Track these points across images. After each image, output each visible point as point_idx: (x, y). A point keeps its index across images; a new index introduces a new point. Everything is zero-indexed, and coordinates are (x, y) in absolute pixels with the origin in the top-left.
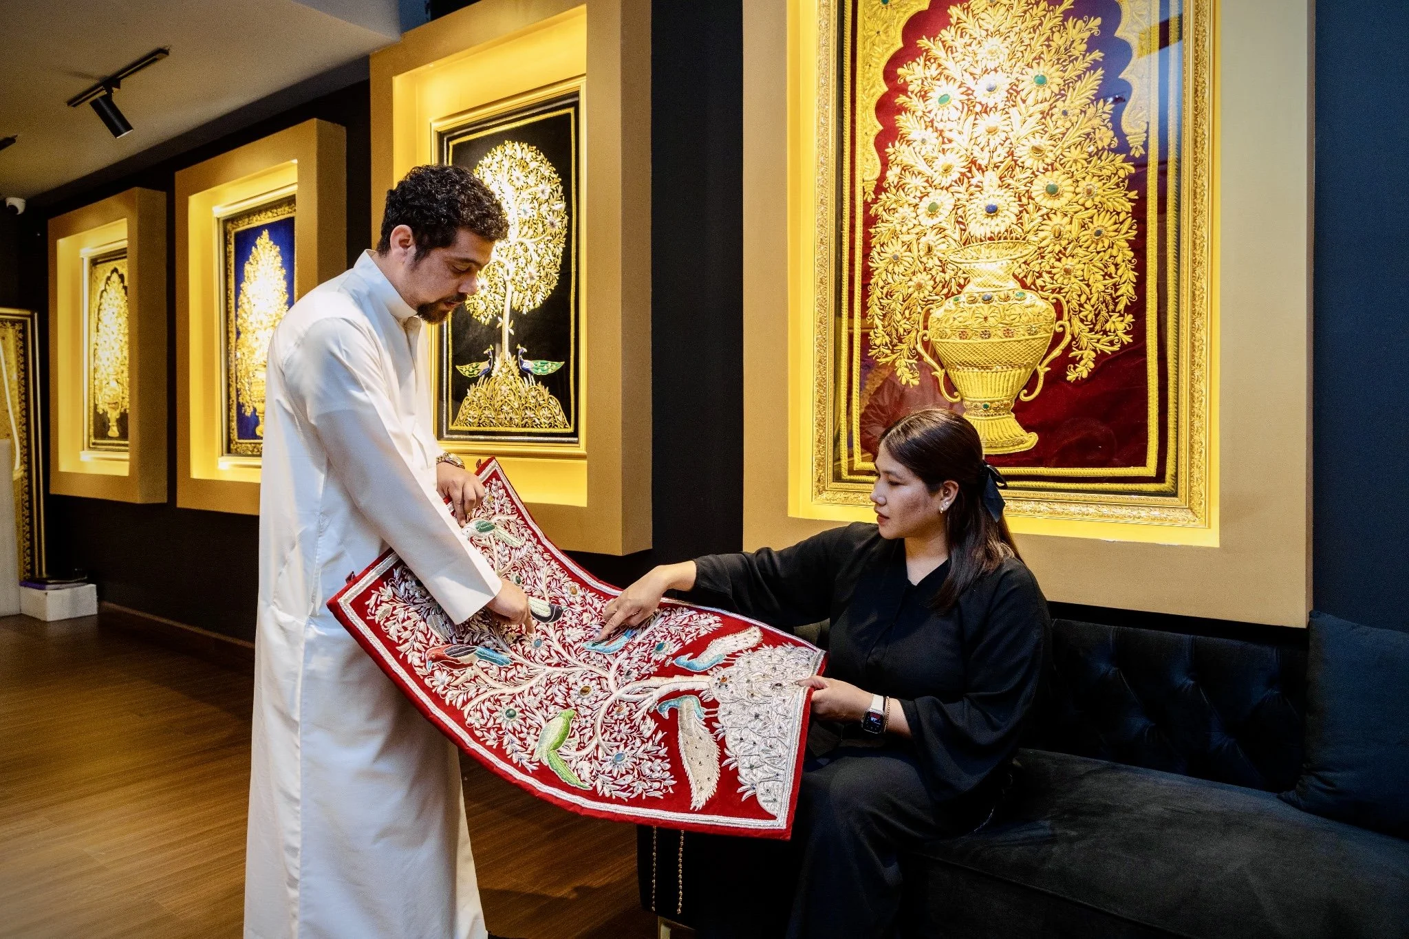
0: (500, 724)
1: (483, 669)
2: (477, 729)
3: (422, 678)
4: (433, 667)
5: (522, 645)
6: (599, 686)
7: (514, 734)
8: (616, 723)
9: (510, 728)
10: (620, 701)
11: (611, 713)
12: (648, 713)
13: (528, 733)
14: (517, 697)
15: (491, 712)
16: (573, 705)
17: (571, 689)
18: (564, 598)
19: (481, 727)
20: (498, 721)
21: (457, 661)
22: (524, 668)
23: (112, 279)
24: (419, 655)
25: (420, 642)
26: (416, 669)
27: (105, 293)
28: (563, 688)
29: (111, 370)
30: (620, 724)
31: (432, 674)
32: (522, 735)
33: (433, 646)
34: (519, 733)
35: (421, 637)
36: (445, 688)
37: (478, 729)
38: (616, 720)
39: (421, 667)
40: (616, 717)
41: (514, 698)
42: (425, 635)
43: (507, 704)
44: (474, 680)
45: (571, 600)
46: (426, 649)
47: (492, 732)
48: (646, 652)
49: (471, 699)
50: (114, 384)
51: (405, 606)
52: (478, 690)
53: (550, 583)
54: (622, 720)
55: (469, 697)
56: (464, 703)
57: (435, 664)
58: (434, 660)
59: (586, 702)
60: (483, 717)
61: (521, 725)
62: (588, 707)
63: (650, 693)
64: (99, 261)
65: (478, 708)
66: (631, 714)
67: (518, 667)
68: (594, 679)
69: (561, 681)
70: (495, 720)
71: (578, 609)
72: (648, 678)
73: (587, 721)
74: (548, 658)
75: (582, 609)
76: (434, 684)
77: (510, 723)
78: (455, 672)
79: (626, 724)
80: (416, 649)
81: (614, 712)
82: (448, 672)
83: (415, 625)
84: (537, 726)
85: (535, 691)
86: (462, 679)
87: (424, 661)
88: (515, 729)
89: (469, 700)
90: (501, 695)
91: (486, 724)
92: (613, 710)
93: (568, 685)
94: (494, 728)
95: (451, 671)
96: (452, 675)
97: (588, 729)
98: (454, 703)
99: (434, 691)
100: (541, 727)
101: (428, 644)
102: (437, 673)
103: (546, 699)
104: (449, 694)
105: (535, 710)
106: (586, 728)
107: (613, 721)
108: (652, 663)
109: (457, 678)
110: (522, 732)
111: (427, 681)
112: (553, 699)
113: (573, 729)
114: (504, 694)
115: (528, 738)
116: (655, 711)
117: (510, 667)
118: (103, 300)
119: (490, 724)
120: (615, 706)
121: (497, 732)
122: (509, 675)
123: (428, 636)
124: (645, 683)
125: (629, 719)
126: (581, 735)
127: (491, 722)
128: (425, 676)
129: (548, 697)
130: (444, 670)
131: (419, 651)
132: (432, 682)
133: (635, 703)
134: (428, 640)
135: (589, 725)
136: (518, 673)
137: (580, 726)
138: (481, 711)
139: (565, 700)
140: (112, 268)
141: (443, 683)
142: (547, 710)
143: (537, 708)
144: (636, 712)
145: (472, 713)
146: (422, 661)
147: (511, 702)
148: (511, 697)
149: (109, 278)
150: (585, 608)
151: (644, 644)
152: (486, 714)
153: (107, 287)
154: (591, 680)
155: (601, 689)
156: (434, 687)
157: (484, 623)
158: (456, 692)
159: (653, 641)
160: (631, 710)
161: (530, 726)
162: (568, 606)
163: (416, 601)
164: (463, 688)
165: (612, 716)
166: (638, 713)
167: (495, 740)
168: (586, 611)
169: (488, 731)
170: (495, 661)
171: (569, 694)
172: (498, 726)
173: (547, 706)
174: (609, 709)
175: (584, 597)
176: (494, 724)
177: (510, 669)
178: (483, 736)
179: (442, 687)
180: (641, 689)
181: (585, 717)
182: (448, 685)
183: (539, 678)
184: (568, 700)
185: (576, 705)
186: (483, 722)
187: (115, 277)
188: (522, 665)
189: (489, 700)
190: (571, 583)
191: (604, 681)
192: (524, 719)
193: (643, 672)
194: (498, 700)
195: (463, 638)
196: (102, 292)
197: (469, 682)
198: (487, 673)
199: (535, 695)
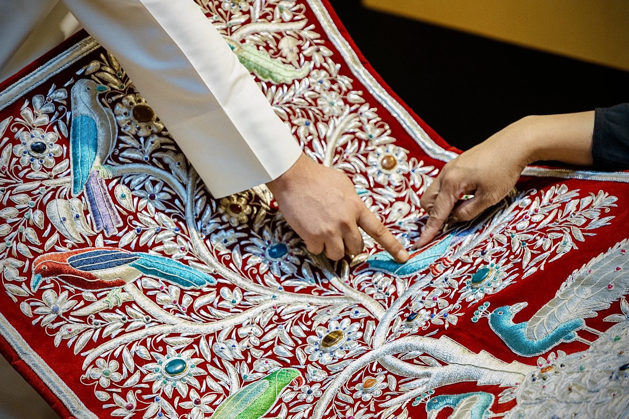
0: (151, 383)
1: (145, 291)
2: (100, 388)
3: (15, 300)
4: (44, 283)
5: (243, 252)
6: (360, 334)
7: (171, 402)
8: (352, 406)
9: (169, 392)
10: (379, 366)
11: (354, 384)
12: (409, 405)
13: (197, 402)
14: (203, 342)
15: (139, 361)
16: (303, 361)
17: (314, 333)
18: (365, 175)
19: (112, 386)
20: (148, 378)
21: (91, 277)
22: (237, 291)
24: (19, 263)
25: (27, 243)
26: (7, 286)
28: (299, 331)
30: (359, 408)
31: (39, 294)
32: (186, 405)
33: (53, 249)
34: (181, 400)
35: (30, 234)
36: (59, 319)
37: (103, 389)
38: (356, 400)
39: (19, 284)
40: (358, 394)
41: (197, 342)
42: (39, 232)
43: (178, 351)
44: (123, 309)
45: (381, 179)
46: (36, 254)
47: (130, 396)
48: (458, 279)
49: (109, 338)
51: (6, 184)
52: (126, 326)
53: (345, 146)
54: (366, 403)
55: (104, 336)
56: (91, 345)
57: (48, 279)
58: (45, 274)
59: (326, 359)
60: (120, 371)
61: (190, 387)
62: (324, 368)
63: (429, 370)
65: (117, 353)
66: (382, 398)
67: (225, 291)
68: (358, 320)
69: (300, 319)
70: (143, 375)
71: (389, 194)
72: (437, 336)
73: (309, 392)
74: (292, 277)
75: (396, 195)
76: (37, 311)
77: (170, 383)
78: (88, 294)
79: (368, 412)
80: (14, 253)
81: (360, 385)
82: (70, 294)
83: (21, 215)
84: (221, 390)
85: (242, 332)
86: (98, 306)
87: (29, 274)
88: (176, 393)
89: (101, 340)
90: (172, 335)
91: (124, 381)
92: (360, 381)
93: (310, 327)
94: (135, 389)
95: (77, 291)
96: (79, 298)
97: (306, 406)
98: (70, 343)
99: (34, 322)
100: (227, 393)
101: (42, 247)
102: (49, 295)
103: (257, 348)
104: (63, 331)
105: (227, 364)
106: (304, 402)
107: (351, 401)
108: (457, 305)
109: (87, 303)
110: (188, 399)
111: (25, 308)
112: (271, 347)
113: (281, 401)
114: (178, 335)
115: (195, 411)
116: (422, 405)
117: (205, 289)
119: (129, 383)
120: (367, 374)
121: (139, 396)
122: (199, 303)
123: (46, 234)
124: (427, 343)
125: (376, 404)
126: (289, 414)
127: (136, 377)
128: (21, 299)
129: (262, 344)
130: (63, 290)
131: (21, 257)
132: (33, 308)
133: (398, 378)
134: (44, 240)
135: (310, 399)
136: (221, 299)
137: (295, 399)
138: (120, 359)
139: (293, 352)
141: (55, 311)
142: (250, 366)
143: (233, 362)
144: (393, 397)
145: (101, 361)
146: (21, 274)
147: (190, 347)
148: (191, 340)
150: (402, 194)
151: (464, 264)
152: (130, 363)
154: (353, 321)
155: (362, 339)
156: (36, 316)
157: (169, 215)
158: (77, 327)
159: (478, 261)
160: (388, 389)
161: (208, 389)
162: (370, 189)
163: (33, 175)
164: (94, 321)
165: (355, 391)
166: (395, 400)
167: (129, 408)
168: (402, 199)
169: (123, 395)
170: (175, 279)
171: (304, 340)
172: (147, 386)
173: (254, 359)
174: (354, 376)
175: (408, 176)
176: (140, 382)
177: (203, 293)
178: (111, 401)
179: (53, 316)
180: (419, 353)
181: (312, 384)
182: (67, 314)
183: (258, 309)
184: (298, 351)
185: (308, 362)
186: (117, 377)
188: (232, 287)
189: (144, 343)
190: (391, 147)
191: (371, 326)
192: (201, 379)
193: (436, 320)
194: (163, 344)
195: (118, 239)
197: (113, 311)
198: (153, 298)
199: (239, 340)
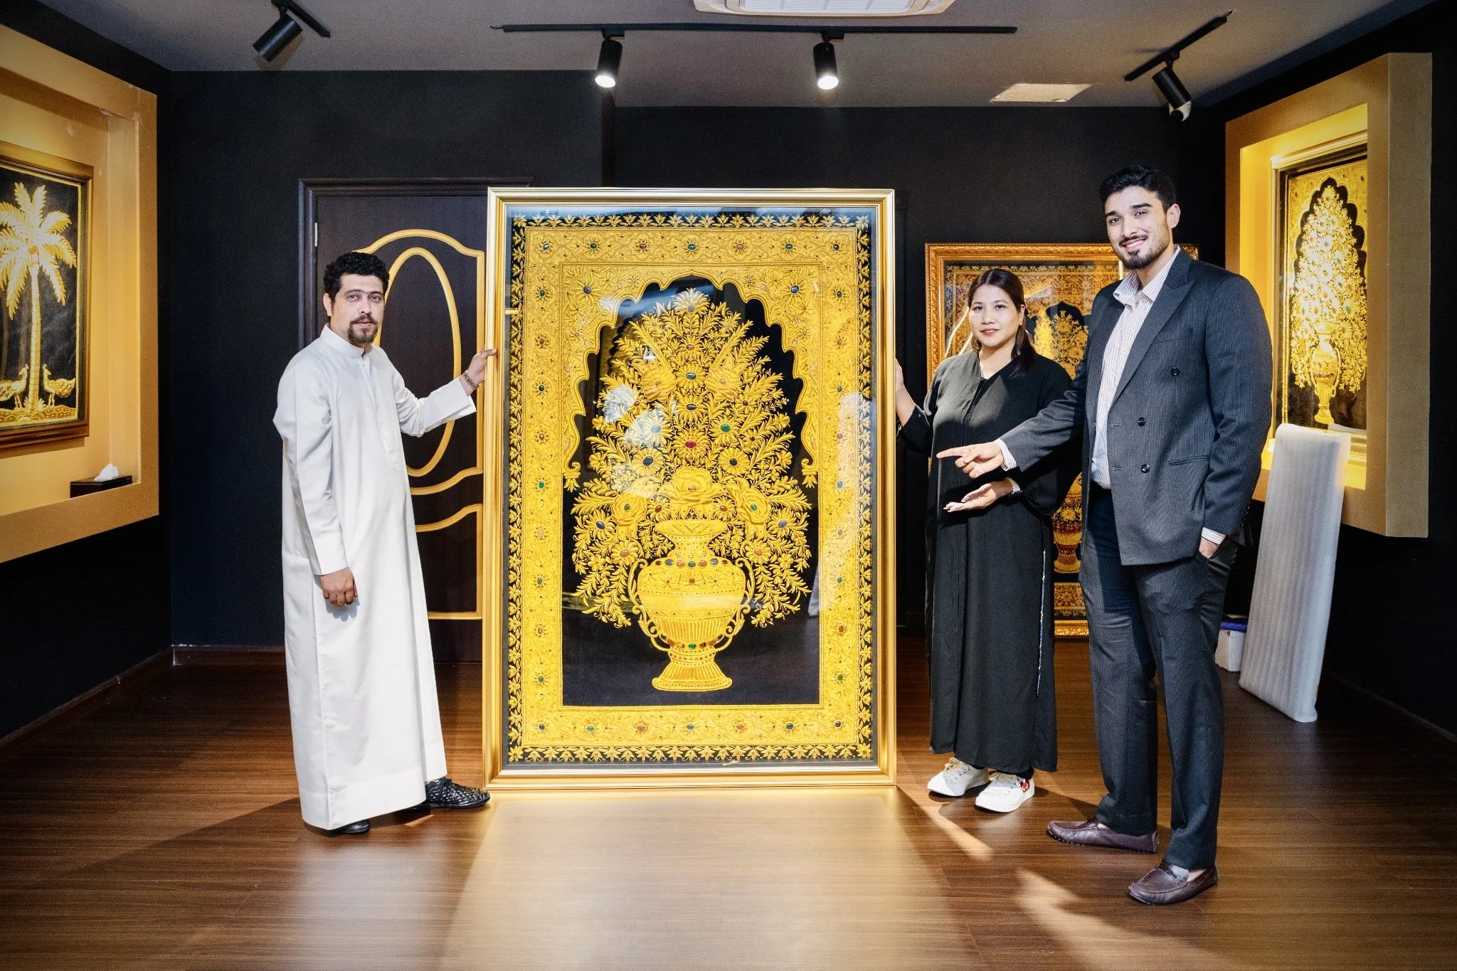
23: (1324, 195)
27: (1311, 217)
29: (1321, 327)
50: (1325, 347)
64: (1300, 171)
118: (1307, 227)
140: (1324, 179)
149: (1317, 195)
153: (1315, 207)
187: (1329, 192)
196: (1306, 215)
